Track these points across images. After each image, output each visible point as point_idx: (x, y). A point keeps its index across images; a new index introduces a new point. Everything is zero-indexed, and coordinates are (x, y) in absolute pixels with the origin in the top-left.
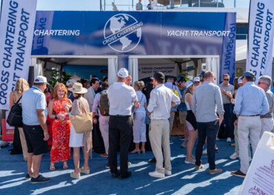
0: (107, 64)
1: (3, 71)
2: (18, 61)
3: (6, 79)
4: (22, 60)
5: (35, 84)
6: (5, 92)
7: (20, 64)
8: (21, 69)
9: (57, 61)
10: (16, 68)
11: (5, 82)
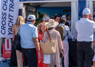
0: (71, 6)
1: (3, 13)
2: (11, 6)
3: (5, 17)
4: (13, 4)
5: (29, 21)
6: (5, 26)
7: (12, 7)
8: (13, 11)
9: (34, 5)
10: (10, 10)
11: (4, 20)
